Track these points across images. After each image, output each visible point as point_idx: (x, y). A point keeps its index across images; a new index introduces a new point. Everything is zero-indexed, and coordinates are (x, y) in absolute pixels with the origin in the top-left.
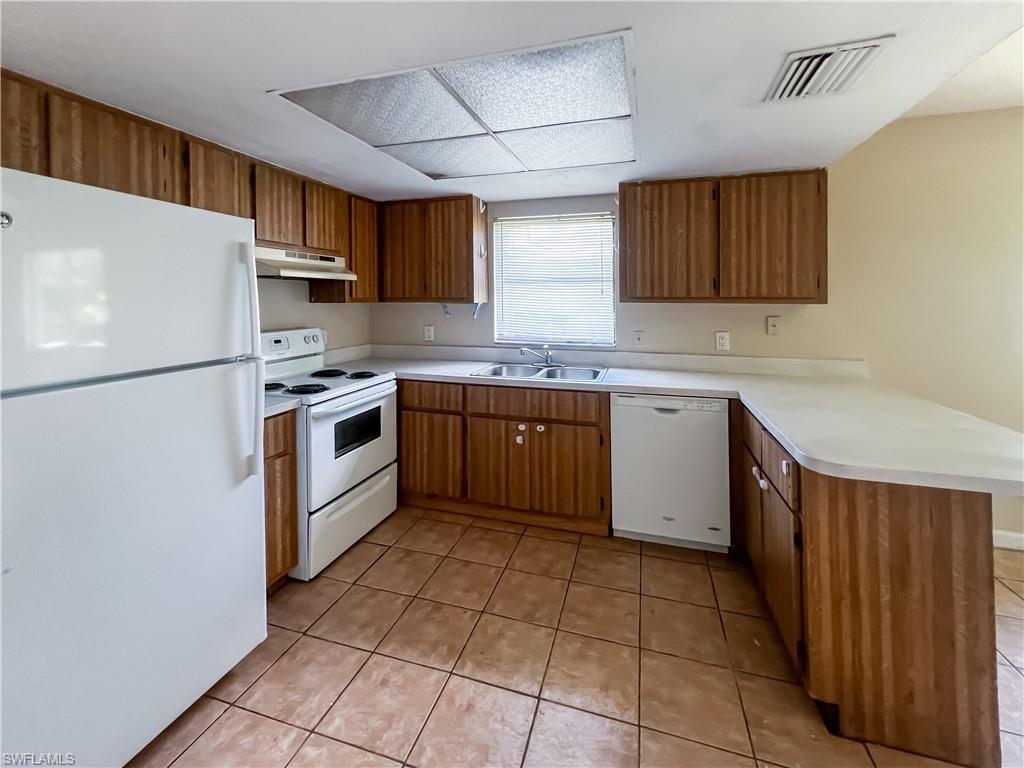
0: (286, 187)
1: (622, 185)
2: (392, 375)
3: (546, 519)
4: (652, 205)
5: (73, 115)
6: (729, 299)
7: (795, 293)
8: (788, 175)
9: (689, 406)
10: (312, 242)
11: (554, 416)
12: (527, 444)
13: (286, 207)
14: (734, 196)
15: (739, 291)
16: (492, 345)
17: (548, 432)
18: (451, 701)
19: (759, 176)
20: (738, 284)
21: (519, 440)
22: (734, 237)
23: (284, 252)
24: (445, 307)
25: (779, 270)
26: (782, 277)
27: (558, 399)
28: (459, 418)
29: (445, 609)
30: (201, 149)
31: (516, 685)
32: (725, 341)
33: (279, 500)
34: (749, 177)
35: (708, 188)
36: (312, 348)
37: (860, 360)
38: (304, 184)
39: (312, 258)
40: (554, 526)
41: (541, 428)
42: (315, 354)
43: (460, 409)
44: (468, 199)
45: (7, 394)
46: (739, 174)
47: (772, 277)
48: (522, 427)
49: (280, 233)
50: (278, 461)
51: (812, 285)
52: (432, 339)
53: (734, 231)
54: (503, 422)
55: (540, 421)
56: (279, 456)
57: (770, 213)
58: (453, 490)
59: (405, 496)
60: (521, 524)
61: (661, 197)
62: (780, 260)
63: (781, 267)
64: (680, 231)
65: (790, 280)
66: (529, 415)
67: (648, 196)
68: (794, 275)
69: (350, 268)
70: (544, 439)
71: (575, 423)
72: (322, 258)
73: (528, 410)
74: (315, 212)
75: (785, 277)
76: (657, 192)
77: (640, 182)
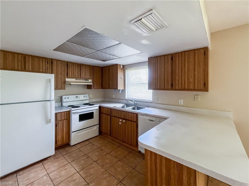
0: (76, 66)
1: (149, 58)
2: (98, 105)
3: (125, 144)
4: (155, 63)
5: (30, 59)
6: (176, 90)
7: (196, 88)
8: (194, 50)
9: (157, 120)
10: (82, 77)
11: (127, 119)
12: (122, 125)
13: (76, 70)
14: (177, 59)
15: (179, 87)
16: (125, 99)
17: (126, 122)
18: (72, 178)
19: (185, 52)
20: (178, 85)
21: (120, 123)
22: (177, 71)
23: (75, 79)
24: (115, 90)
25: (191, 81)
26: (192, 83)
27: (128, 114)
28: (110, 116)
29: (89, 159)
30: (55, 61)
31: (86, 180)
32: (181, 102)
33: (65, 128)
34: (182, 53)
35: (170, 57)
36: (86, 98)
37: (229, 111)
38: (80, 65)
39: (82, 80)
40: (127, 146)
41: (124, 121)
42: (87, 100)
43: (110, 114)
44: (117, 65)
45: (1, 104)
46: (179, 52)
47: (189, 83)
48: (121, 120)
49: (74, 75)
50: (65, 121)
51: (202, 85)
52: (114, 98)
53: (177, 69)
54: (117, 118)
55: (124, 119)
56: (65, 120)
57: (188, 63)
58: (109, 133)
59: (100, 132)
60: (121, 144)
61: (157, 61)
62: (192, 77)
63: (192, 80)
64: (162, 70)
65: (194, 84)
66: (122, 118)
67: (154, 60)
68: (196, 82)
69: (93, 82)
70: (125, 124)
71: (131, 121)
72: (85, 80)
73: (122, 116)
74: (83, 71)
75: (193, 83)
76: (156, 60)
77: (153, 57)
